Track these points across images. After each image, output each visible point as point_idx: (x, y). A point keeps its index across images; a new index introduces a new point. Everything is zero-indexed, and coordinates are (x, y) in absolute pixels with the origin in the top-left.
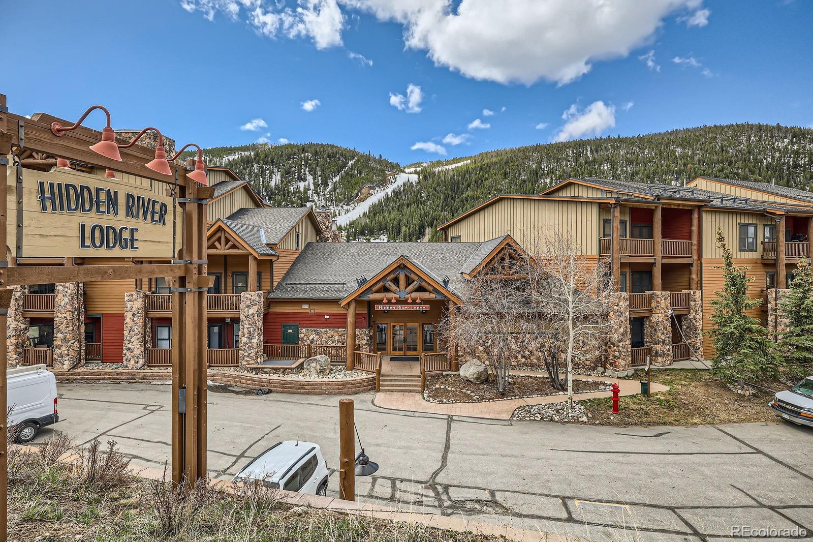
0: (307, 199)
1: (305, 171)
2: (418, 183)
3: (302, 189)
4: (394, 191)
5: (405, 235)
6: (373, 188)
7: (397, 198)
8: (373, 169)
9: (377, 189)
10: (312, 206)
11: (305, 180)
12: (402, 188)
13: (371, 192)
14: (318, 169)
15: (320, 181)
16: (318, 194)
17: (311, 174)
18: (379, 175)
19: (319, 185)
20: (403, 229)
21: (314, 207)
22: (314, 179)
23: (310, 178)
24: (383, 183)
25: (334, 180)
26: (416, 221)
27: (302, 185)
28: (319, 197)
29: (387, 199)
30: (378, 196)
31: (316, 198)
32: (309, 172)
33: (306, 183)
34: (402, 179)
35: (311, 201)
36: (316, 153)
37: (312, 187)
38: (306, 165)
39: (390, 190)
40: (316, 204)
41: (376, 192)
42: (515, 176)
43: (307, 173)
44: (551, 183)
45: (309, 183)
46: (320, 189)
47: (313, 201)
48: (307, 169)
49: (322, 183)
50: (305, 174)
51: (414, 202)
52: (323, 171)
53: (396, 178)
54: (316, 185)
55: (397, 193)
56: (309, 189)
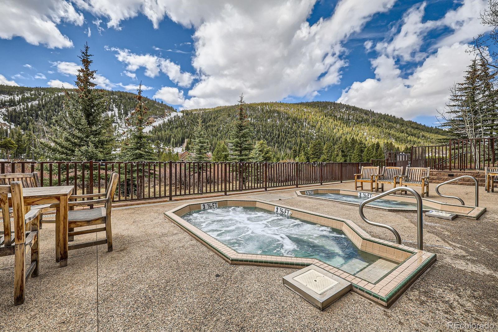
0: (113, 122)
1: (112, 105)
2: (183, 117)
3: (110, 115)
4: (168, 120)
5: (173, 143)
6: (157, 118)
7: (170, 124)
8: (157, 108)
9: (159, 119)
10: (116, 126)
11: (112, 110)
12: (173, 119)
13: (155, 120)
14: (122, 105)
15: (123, 112)
16: (121, 119)
17: (117, 108)
18: (160, 111)
19: (121, 114)
20: (172, 139)
21: (117, 126)
22: (119, 110)
23: (116, 110)
24: (163, 116)
25: (132, 112)
26: (180, 136)
27: (110, 113)
28: (121, 121)
29: (164, 124)
30: (158, 122)
31: (119, 121)
32: (116, 106)
33: (113, 112)
34: (173, 114)
35: (116, 123)
36: (121, 96)
37: (117, 115)
38: (113, 102)
39: (166, 120)
40: (119, 125)
41: (158, 120)
42: (234, 116)
43: (114, 106)
44: (251, 120)
45: (115, 113)
46: (122, 116)
47: (117, 123)
48: (114, 104)
49: (124, 113)
50: (113, 107)
51: (180, 126)
52: (125, 106)
53: (170, 114)
54: (120, 114)
55: (170, 122)
56: (115, 116)
